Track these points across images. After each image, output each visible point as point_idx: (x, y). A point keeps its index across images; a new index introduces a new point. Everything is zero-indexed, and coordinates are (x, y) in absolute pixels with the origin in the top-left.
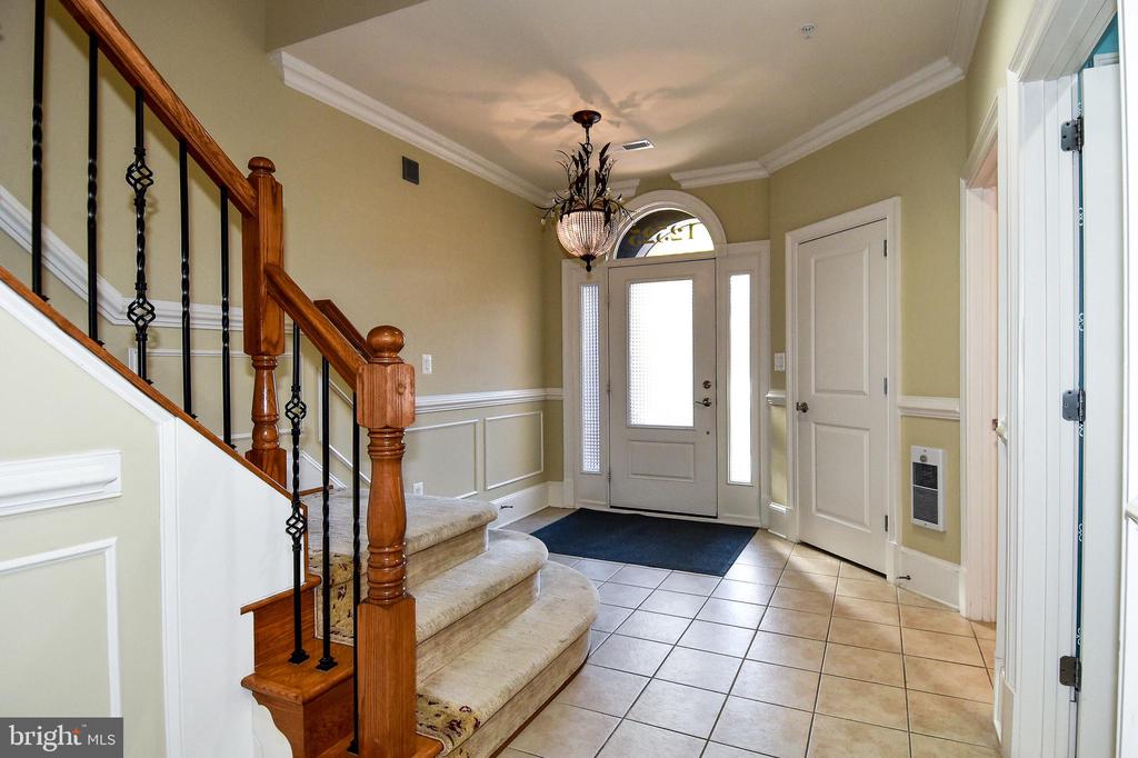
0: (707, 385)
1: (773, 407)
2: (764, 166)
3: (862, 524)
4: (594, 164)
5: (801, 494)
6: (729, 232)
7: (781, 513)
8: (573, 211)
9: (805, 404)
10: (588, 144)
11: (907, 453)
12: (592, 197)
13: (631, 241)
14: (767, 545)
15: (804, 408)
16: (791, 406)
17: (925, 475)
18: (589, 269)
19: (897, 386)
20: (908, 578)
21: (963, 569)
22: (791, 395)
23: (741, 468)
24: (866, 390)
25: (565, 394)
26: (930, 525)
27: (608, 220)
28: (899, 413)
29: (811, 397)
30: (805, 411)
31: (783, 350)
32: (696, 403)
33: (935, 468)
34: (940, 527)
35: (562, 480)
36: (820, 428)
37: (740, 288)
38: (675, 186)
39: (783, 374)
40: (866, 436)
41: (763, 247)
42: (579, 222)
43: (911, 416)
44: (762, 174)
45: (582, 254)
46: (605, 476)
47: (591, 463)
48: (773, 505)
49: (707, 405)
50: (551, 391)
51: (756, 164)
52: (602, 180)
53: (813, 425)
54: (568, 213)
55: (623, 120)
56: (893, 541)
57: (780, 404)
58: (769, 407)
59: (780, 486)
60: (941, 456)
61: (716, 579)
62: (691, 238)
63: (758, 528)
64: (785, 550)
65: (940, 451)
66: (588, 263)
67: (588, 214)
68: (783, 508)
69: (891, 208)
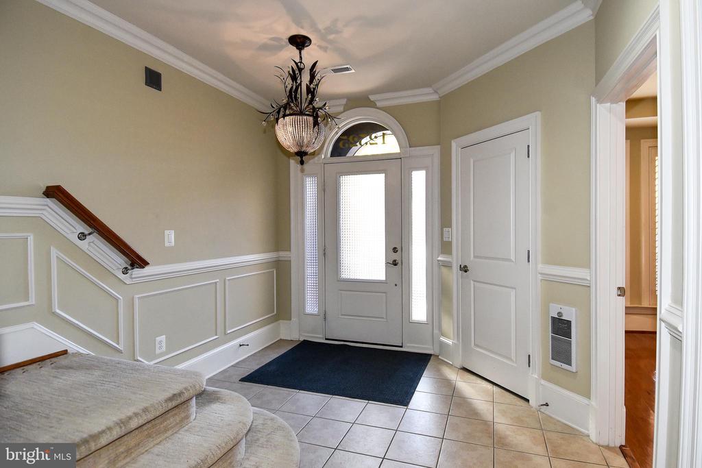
0: (395, 250)
1: (443, 268)
2: (436, 92)
3: (510, 359)
4: (306, 78)
5: (463, 334)
6: (410, 140)
7: (448, 345)
8: (288, 115)
9: (465, 266)
10: (301, 62)
11: (546, 309)
12: (304, 105)
13: (341, 145)
14: (439, 370)
15: (465, 269)
16: (455, 268)
17: (561, 327)
18: (302, 163)
19: (537, 256)
20: (547, 405)
21: (593, 403)
22: (455, 259)
23: (419, 311)
24: (513, 258)
25: (292, 255)
26: (565, 366)
27: (316, 123)
28: (540, 277)
29: (470, 262)
30: (466, 271)
31: (450, 226)
32: (387, 263)
33: (569, 323)
34: (573, 368)
35: (291, 320)
36: (478, 285)
37: (419, 179)
38: (372, 104)
39: (450, 243)
40: (513, 293)
41: (436, 150)
42: (293, 124)
43: (549, 281)
44: (435, 97)
45: (296, 150)
46: (322, 315)
47: (311, 307)
48: (442, 339)
49: (396, 265)
50: (282, 254)
51: (429, 90)
52: (311, 92)
53: (472, 282)
54: (284, 116)
55: (329, 46)
56: (534, 374)
57: (447, 265)
58: (439, 266)
59: (448, 325)
60: (574, 312)
61: (401, 409)
62: (384, 143)
63: (431, 355)
64: (452, 375)
65: (574, 309)
66: (302, 158)
67: (299, 117)
68: (450, 342)
69: (533, 121)
